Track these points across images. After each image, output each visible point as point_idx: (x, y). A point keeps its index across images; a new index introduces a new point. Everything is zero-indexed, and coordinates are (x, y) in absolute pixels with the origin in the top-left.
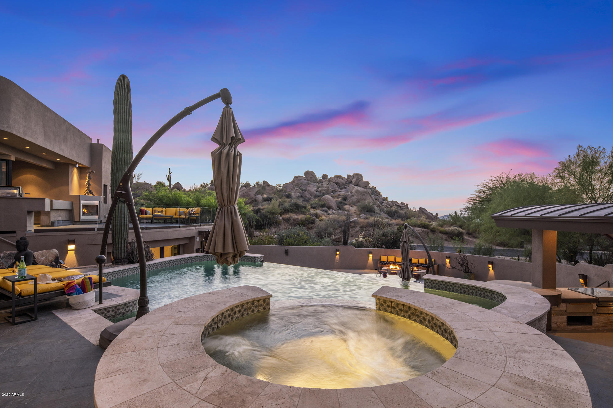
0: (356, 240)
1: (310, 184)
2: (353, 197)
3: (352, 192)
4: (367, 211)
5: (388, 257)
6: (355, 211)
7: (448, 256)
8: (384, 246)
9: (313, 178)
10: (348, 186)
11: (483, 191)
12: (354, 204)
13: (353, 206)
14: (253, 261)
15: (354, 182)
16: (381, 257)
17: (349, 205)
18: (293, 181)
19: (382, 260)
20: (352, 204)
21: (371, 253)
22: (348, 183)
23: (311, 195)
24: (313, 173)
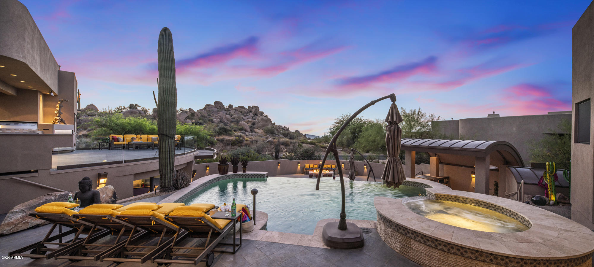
0: (284, 155)
1: (220, 111)
2: (259, 123)
3: (258, 120)
4: (270, 133)
5: (309, 165)
6: (262, 133)
7: (343, 162)
8: (306, 158)
9: (221, 107)
10: (249, 115)
11: (338, 123)
12: (260, 128)
13: (260, 129)
14: (262, 177)
15: (253, 112)
16: (305, 165)
17: (257, 129)
18: (205, 109)
19: (306, 167)
20: (259, 128)
21: (299, 163)
22: (248, 112)
23: (228, 121)
24: (221, 103)
